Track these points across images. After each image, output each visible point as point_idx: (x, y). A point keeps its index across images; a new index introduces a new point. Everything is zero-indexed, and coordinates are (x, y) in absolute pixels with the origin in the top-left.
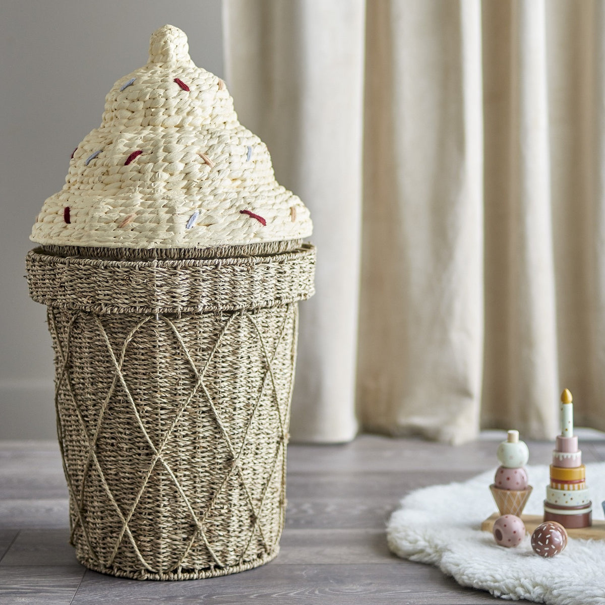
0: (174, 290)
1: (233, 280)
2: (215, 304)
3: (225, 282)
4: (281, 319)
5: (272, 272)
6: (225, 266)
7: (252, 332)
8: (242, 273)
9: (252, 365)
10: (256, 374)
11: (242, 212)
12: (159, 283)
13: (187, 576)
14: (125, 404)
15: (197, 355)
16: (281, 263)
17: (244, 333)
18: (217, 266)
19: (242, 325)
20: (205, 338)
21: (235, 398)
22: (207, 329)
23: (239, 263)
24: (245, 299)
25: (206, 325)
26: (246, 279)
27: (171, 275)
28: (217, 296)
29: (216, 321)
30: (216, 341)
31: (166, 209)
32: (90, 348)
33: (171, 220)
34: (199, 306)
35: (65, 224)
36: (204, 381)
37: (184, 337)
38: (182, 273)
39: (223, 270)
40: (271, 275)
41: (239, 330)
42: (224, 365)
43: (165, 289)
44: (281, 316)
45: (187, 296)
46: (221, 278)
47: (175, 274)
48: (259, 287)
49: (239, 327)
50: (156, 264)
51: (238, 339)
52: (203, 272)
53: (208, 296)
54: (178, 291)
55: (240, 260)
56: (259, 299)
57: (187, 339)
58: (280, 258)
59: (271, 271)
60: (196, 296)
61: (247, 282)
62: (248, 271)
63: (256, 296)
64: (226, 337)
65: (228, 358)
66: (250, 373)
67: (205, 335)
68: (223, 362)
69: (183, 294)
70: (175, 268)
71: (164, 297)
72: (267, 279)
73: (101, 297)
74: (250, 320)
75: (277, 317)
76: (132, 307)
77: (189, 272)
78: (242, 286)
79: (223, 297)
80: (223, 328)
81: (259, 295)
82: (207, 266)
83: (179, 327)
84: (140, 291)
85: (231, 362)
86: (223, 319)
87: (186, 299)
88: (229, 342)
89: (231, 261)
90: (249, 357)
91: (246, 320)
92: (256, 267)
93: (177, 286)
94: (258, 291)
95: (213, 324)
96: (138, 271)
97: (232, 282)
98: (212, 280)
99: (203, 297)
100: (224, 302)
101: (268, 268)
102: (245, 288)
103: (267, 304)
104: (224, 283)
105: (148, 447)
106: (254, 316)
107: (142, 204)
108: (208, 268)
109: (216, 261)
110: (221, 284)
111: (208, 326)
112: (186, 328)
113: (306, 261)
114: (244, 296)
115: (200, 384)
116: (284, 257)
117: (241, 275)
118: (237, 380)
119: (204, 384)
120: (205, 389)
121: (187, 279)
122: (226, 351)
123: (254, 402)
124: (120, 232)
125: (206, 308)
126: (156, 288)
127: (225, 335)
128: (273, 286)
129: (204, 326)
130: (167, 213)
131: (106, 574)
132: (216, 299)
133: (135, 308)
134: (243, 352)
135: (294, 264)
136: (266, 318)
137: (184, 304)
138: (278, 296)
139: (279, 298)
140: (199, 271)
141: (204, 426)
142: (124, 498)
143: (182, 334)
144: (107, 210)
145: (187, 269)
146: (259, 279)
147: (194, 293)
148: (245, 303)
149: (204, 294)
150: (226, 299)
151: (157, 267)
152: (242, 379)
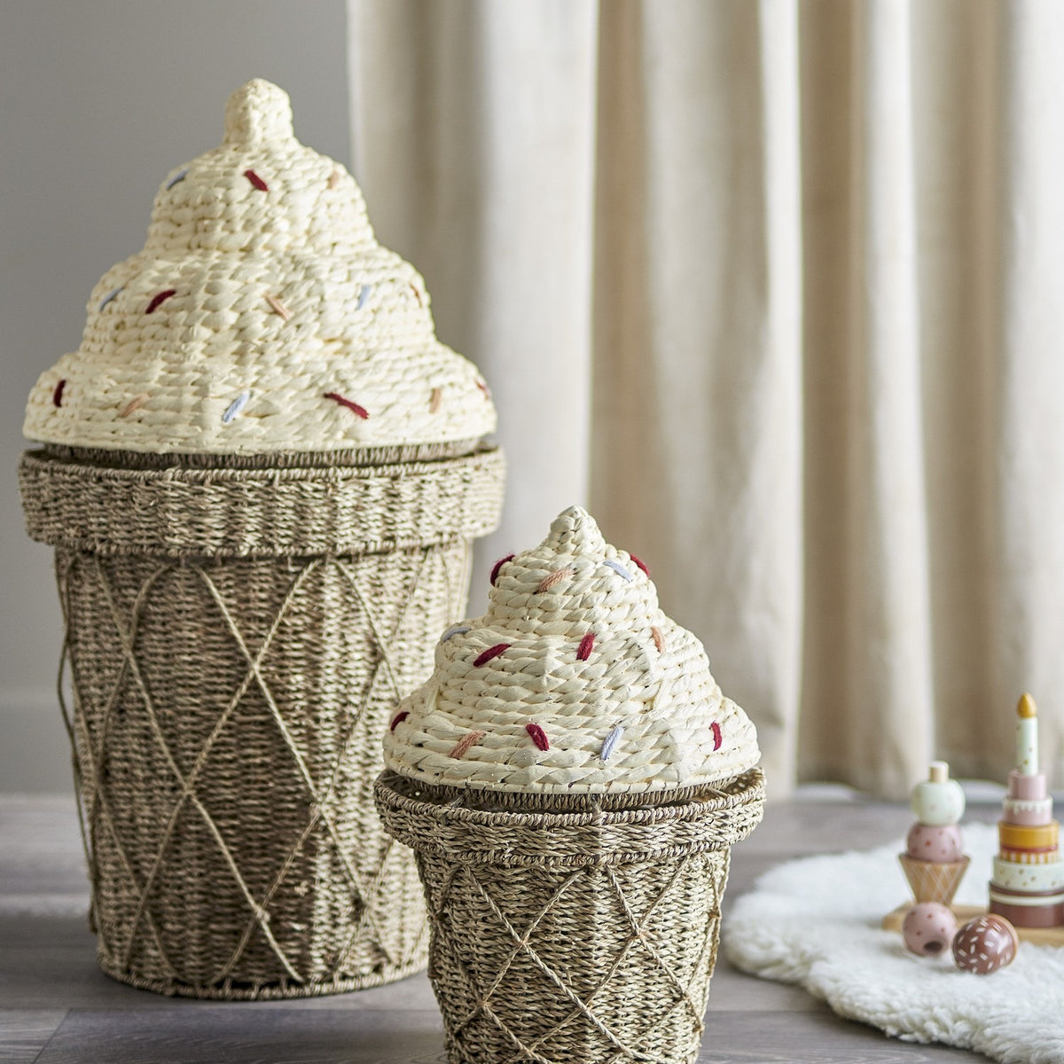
0: (199, 519)
1: (300, 505)
2: (270, 545)
3: (287, 507)
4: (411, 574)
5: (376, 492)
6: (286, 481)
7: (348, 593)
8: (317, 495)
9: (350, 648)
10: (359, 664)
11: (327, 396)
12: (176, 507)
13: (239, 993)
14: (140, 705)
15: (249, 629)
16: (395, 478)
17: (331, 595)
18: (271, 481)
19: (328, 580)
20: (262, 600)
21: (316, 703)
22: (266, 586)
23: (310, 477)
24: (323, 537)
25: (263, 578)
26: (324, 505)
27: (194, 494)
28: (271, 531)
29: (281, 572)
30: (280, 605)
31: (195, 388)
32: (93, 610)
33: (198, 407)
34: (241, 548)
35: (53, 407)
36: (262, 672)
37: (228, 596)
38: (212, 492)
39: (284, 489)
40: (371, 499)
41: (322, 589)
42: (296, 646)
43: (185, 516)
44: (410, 569)
45: (223, 529)
46: (278, 500)
47: (201, 493)
48: (348, 518)
49: (322, 584)
50: (171, 475)
51: (321, 605)
52: (250, 490)
53: (257, 530)
54: (207, 520)
55: (313, 472)
56: (347, 538)
57: (233, 601)
58: (391, 470)
59: (372, 491)
60: (235, 531)
61: (326, 509)
62: (326, 490)
63: (343, 533)
64: (298, 600)
65: (304, 636)
66: (346, 661)
67: (263, 596)
68: (295, 641)
69: (216, 526)
70: (202, 483)
71: (185, 530)
72: (364, 505)
73: (94, 527)
74: (341, 574)
75: (403, 570)
76: (137, 545)
77: (223, 489)
78: (316, 516)
79: (282, 533)
80: (291, 586)
81: (349, 532)
82: (255, 480)
83: (218, 581)
84: (145, 519)
85: (308, 641)
86: (292, 569)
87: (220, 534)
88: (303, 609)
89: (297, 473)
90: (343, 636)
91: (335, 573)
92: (341, 484)
93: (204, 513)
94: (347, 525)
95: (276, 579)
96: (143, 486)
97: (299, 509)
98: (263, 504)
99: (248, 532)
100: (284, 541)
101: (367, 487)
102: (322, 519)
103: (367, 548)
104: (284, 511)
105: (173, 778)
106: (351, 567)
107: (161, 379)
108: (257, 484)
109: (270, 473)
110: (279, 511)
111: (267, 581)
112: (231, 583)
113: (452, 477)
114: (322, 533)
115: (255, 678)
116: (401, 469)
117: (314, 498)
118: (320, 672)
119: (260, 678)
120: (263, 684)
121: (222, 501)
122: (299, 622)
123: (354, 711)
124: (120, 423)
125: (254, 550)
126: (169, 516)
127: (297, 596)
128: (378, 517)
129: (262, 581)
130: (195, 394)
131: (123, 983)
132: (271, 535)
133: (142, 546)
134: (331, 625)
135: (423, 482)
136: (380, 570)
137: (217, 542)
138: (388, 534)
139: (392, 538)
140: (242, 489)
141: (263, 747)
142: (144, 860)
143: (224, 593)
144: (107, 387)
145: (221, 485)
146: (349, 504)
147: (233, 524)
148: (323, 544)
149: (249, 527)
150: (287, 536)
151: (173, 479)
152: (329, 671)
